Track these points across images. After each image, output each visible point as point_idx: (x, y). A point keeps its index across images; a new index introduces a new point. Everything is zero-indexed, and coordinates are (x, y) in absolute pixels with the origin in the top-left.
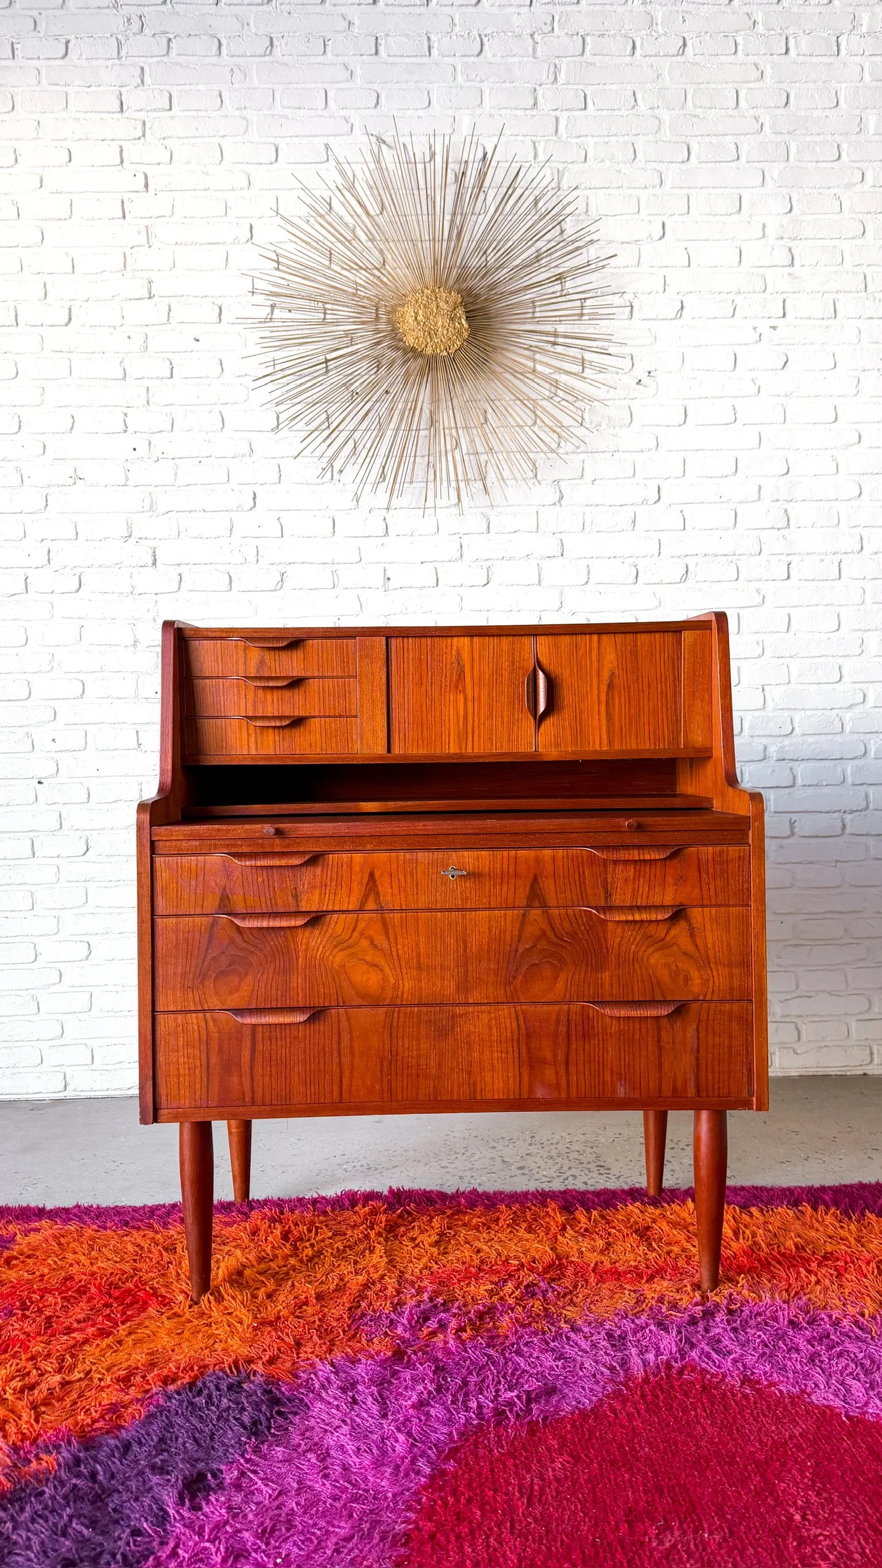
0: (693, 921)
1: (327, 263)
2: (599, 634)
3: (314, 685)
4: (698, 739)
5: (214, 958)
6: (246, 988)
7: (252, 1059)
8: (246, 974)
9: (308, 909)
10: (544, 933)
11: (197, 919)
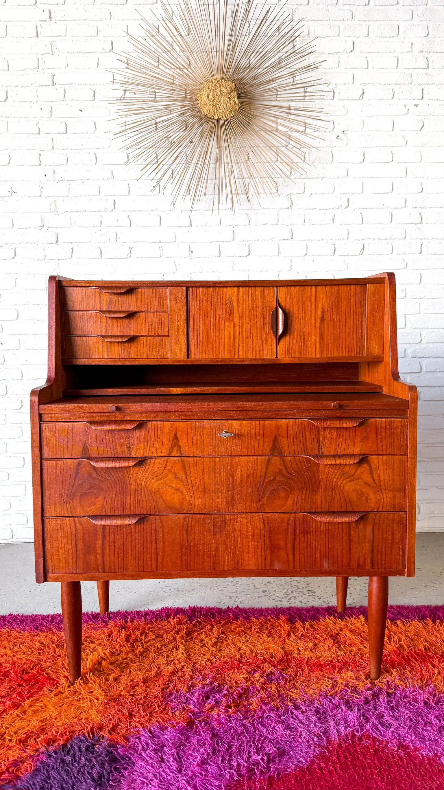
0: (372, 464)
1: (156, 64)
2: (316, 286)
3: (142, 316)
4: (375, 350)
5: (79, 485)
6: (99, 503)
7: (103, 545)
8: (99, 495)
9: (137, 456)
10: (281, 471)
11: (69, 462)
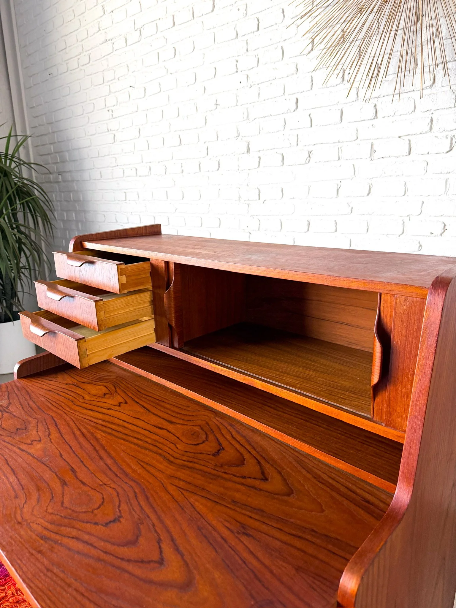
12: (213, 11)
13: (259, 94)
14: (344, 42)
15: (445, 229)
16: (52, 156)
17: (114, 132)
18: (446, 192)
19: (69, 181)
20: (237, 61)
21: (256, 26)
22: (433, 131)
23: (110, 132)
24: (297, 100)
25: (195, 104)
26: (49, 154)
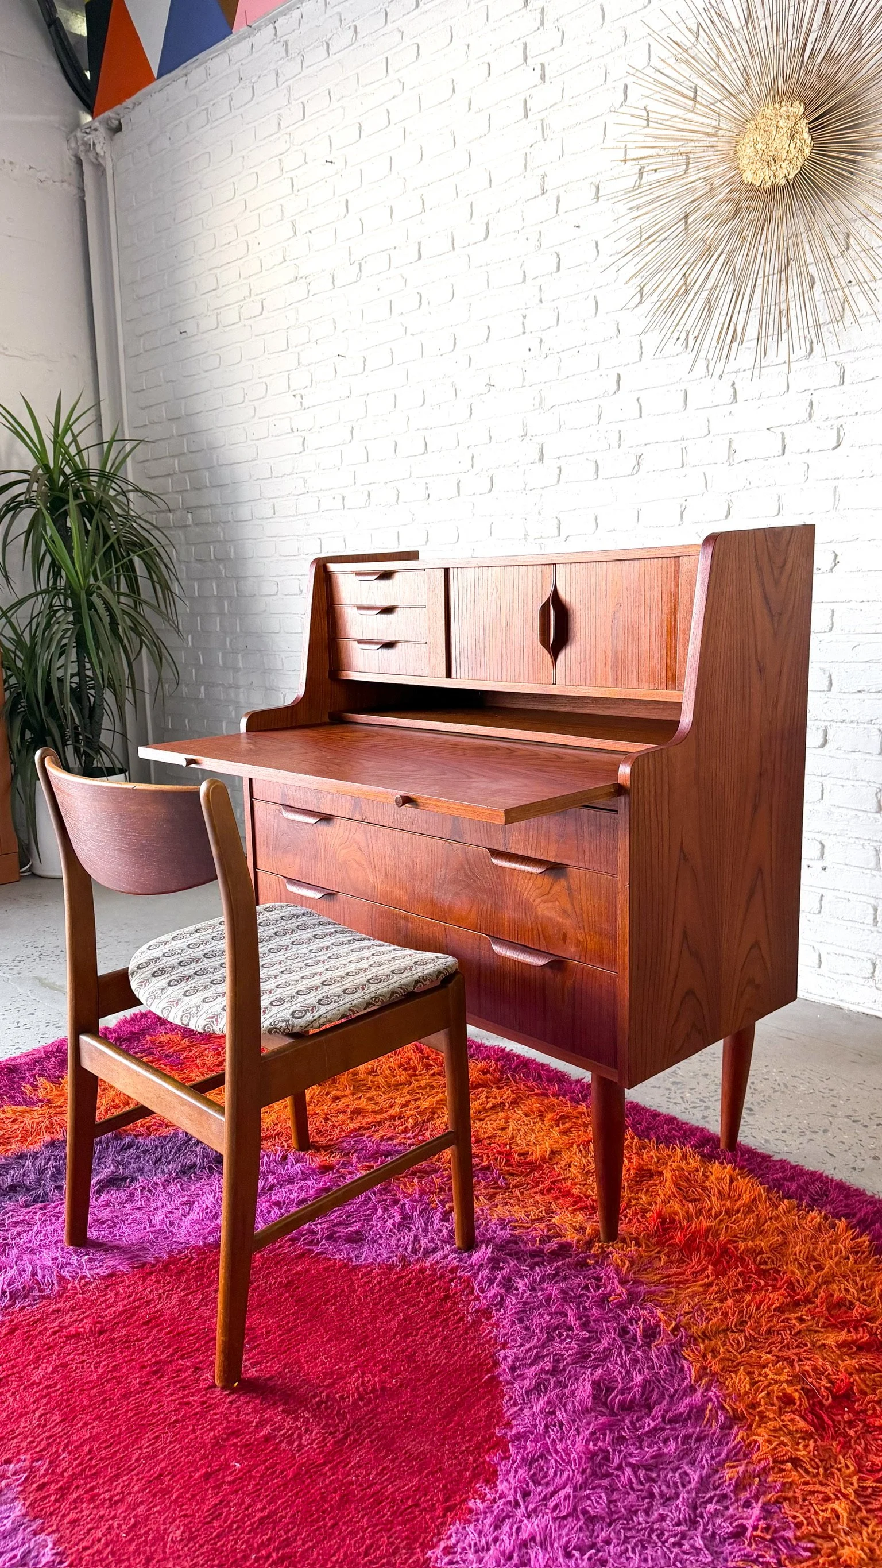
3: (400, 612)
9: (324, 811)
10: (463, 866)
11: (272, 806)
12: (485, 239)
13: (559, 368)
14: (686, 292)
15: (836, 562)
16: (175, 478)
17: (304, 434)
18: (835, 506)
19: (207, 523)
20: (525, 317)
21: (556, 265)
22: (813, 419)
23: (296, 433)
24: (619, 376)
25: (454, 384)
26: (169, 475)
